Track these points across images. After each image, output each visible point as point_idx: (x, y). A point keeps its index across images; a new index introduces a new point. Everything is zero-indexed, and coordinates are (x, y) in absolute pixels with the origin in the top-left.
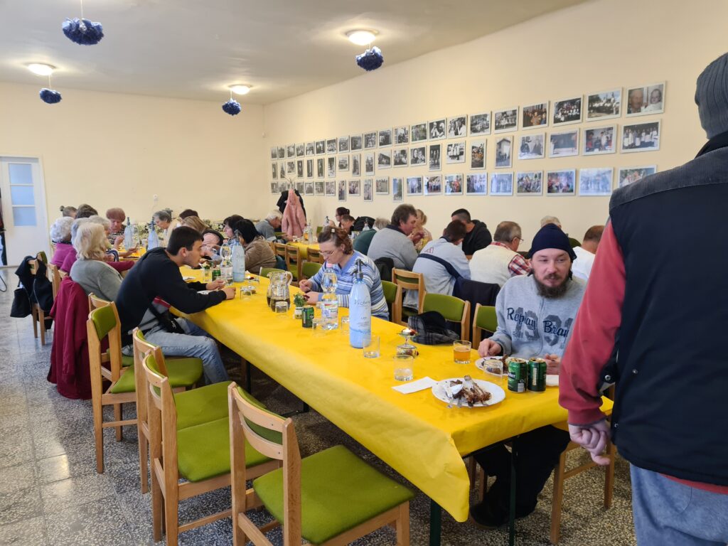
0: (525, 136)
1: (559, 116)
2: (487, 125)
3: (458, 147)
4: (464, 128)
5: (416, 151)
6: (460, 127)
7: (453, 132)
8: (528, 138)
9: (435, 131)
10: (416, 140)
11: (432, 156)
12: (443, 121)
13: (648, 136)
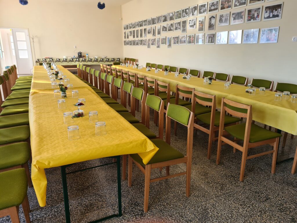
0: (221, 14)
1: (237, 3)
2: (206, 9)
3: (193, 21)
4: (196, 11)
5: (177, 24)
6: (195, 11)
7: (191, 14)
8: (222, 15)
9: (184, 13)
10: (177, 19)
11: (183, 26)
12: (188, 9)
13: (276, 12)
